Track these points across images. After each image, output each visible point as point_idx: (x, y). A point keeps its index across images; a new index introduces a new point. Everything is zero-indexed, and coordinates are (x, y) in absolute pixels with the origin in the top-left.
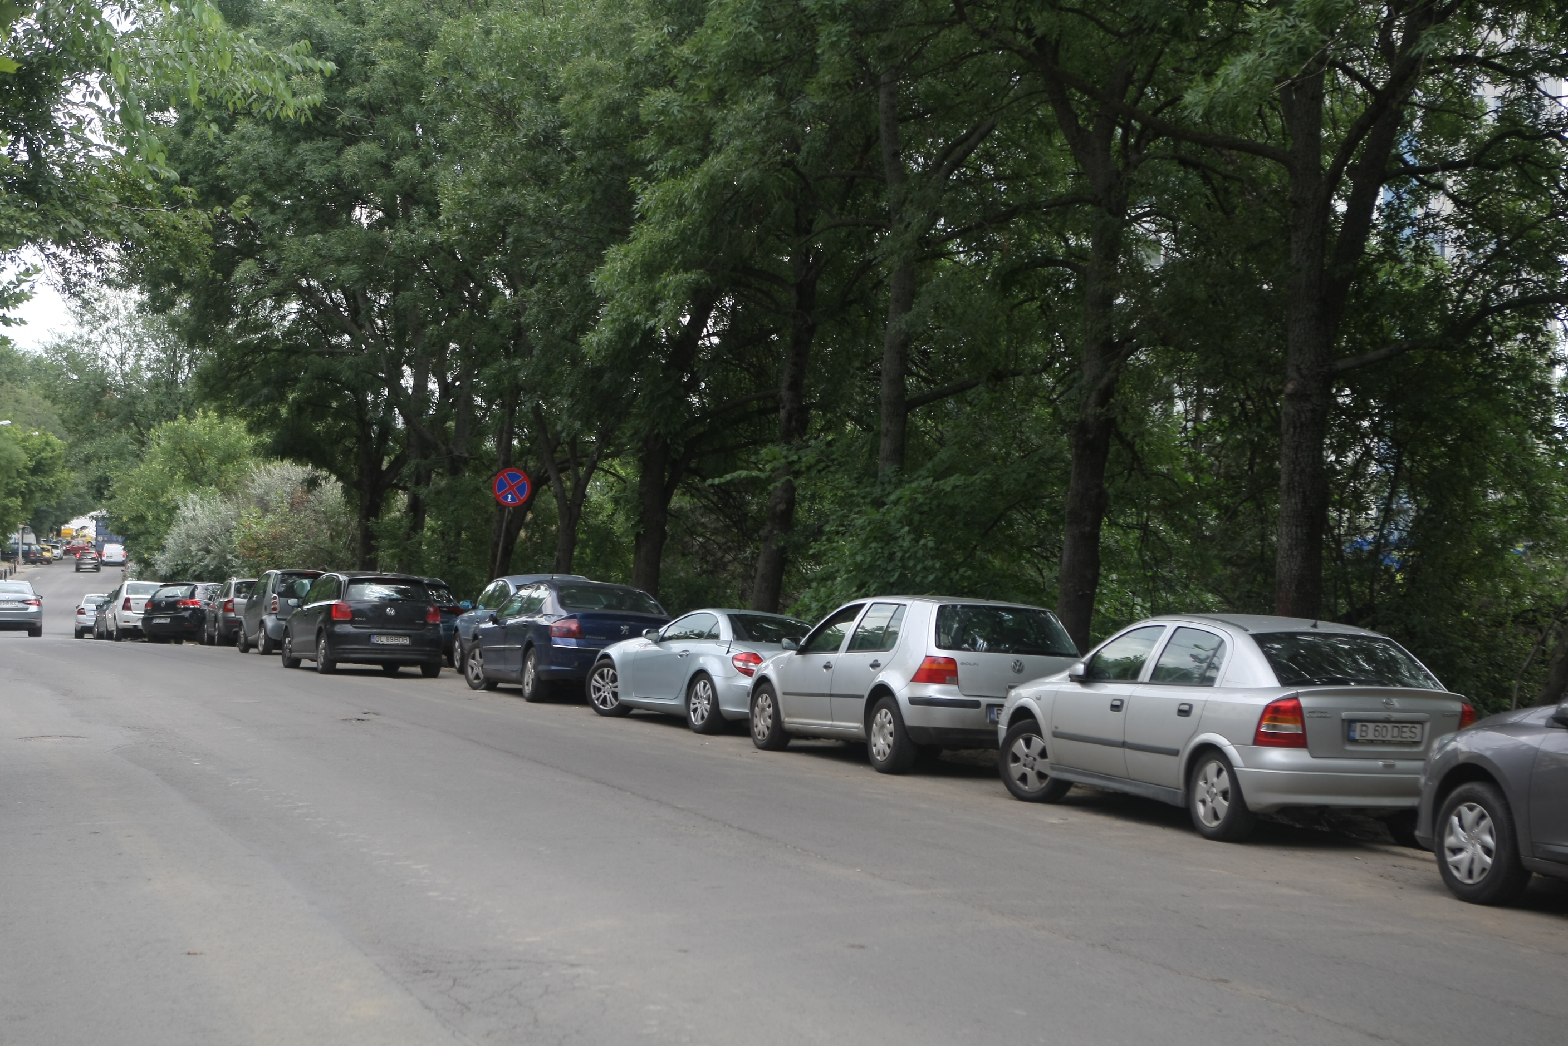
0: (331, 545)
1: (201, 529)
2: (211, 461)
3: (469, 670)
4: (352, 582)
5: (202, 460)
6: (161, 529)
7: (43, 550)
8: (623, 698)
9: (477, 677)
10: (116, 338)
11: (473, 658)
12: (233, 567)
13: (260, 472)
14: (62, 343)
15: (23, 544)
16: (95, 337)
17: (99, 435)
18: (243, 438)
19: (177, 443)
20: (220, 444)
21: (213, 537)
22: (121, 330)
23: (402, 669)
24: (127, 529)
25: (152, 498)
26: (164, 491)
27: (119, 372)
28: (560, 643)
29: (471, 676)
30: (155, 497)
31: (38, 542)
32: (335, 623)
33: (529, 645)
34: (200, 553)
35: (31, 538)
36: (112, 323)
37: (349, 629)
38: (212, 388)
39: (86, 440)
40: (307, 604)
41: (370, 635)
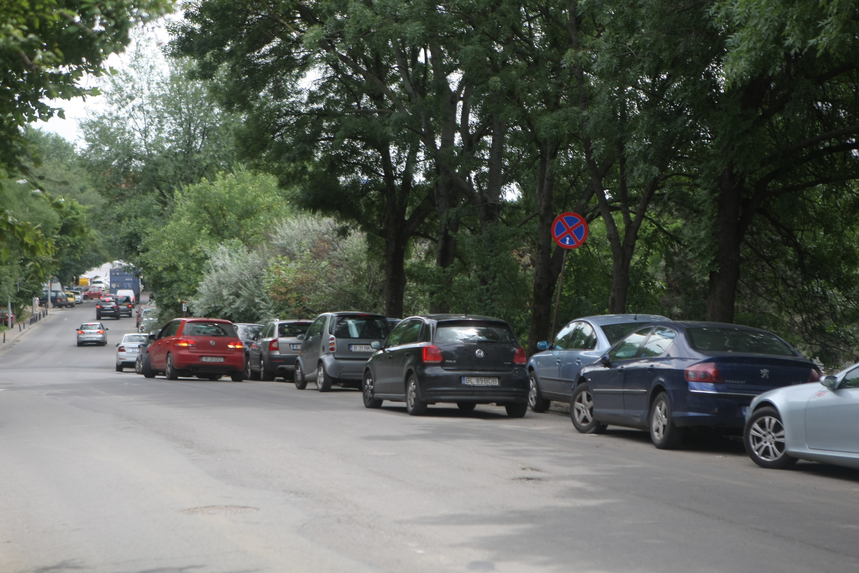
0: (355, 288)
1: (230, 276)
2: (231, 217)
3: (576, 413)
4: (441, 324)
5: (224, 216)
6: (192, 277)
7: (68, 296)
8: (791, 449)
9: (585, 420)
10: (140, 114)
11: (580, 401)
12: (260, 309)
13: (282, 225)
14: (96, 120)
15: (52, 291)
16: (122, 113)
17: (128, 197)
18: (259, 196)
19: (201, 202)
20: (239, 202)
21: (242, 282)
22: (145, 108)
23: (479, 407)
24: (162, 278)
25: (182, 250)
26: (192, 244)
27: (143, 143)
28: (697, 389)
29: (579, 420)
30: (185, 249)
31: (63, 290)
32: (425, 366)
33: (659, 389)
34: (231, 297)
35: (57, 286)
36: (137, 102)
37: (440, 371)
38: (248, 148)
39: (117, 201)
40: (389, 347)
41: (460, 377)
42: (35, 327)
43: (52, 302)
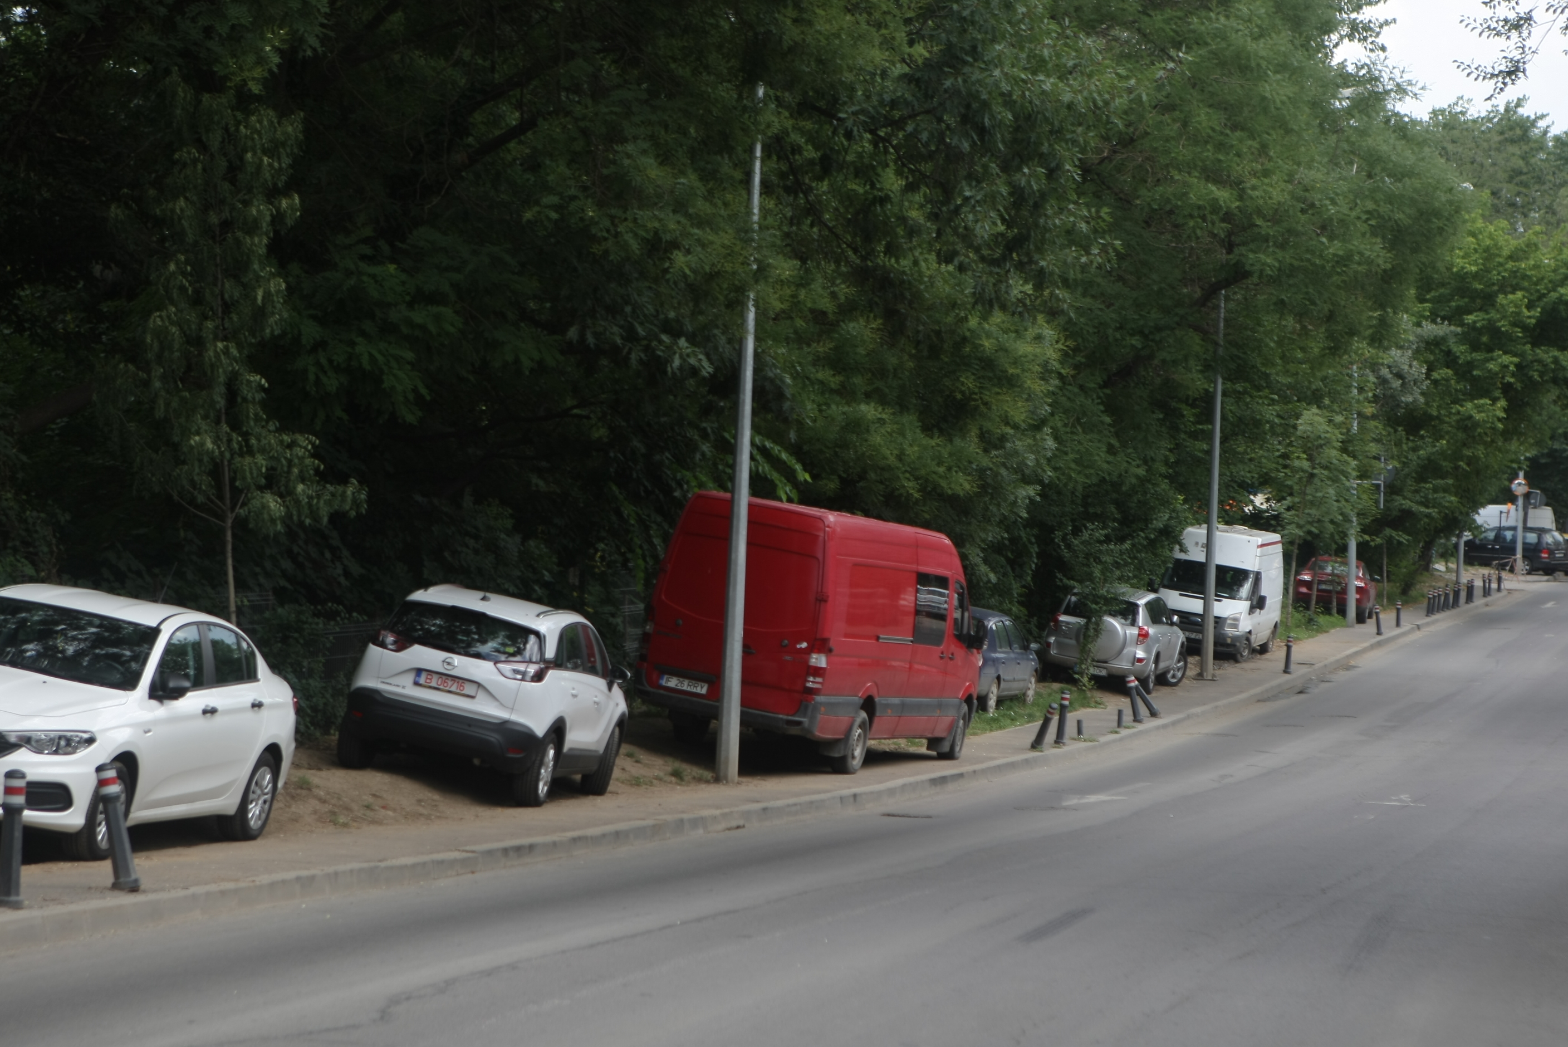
42: (1443, 622)
43: (1525, 557)
